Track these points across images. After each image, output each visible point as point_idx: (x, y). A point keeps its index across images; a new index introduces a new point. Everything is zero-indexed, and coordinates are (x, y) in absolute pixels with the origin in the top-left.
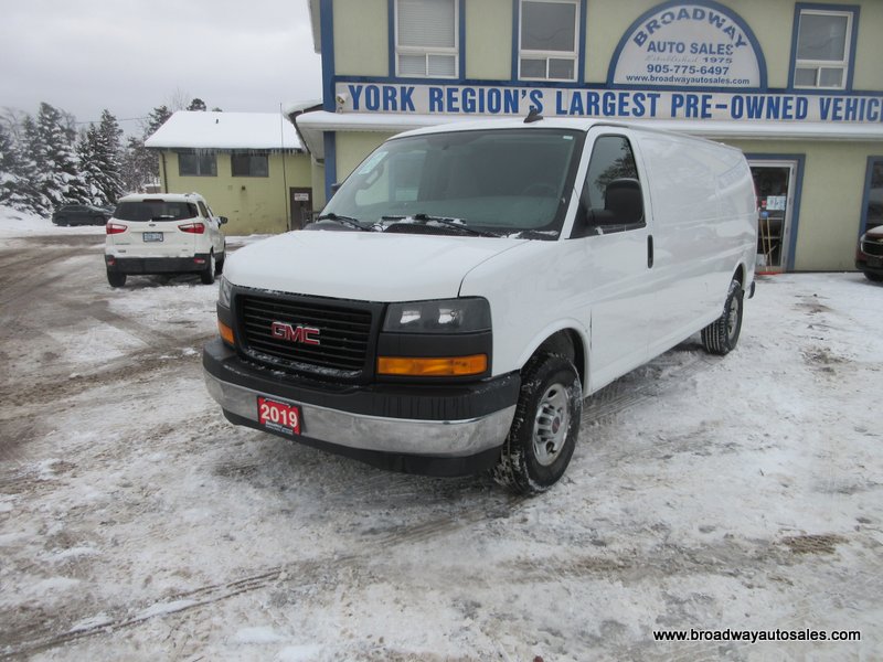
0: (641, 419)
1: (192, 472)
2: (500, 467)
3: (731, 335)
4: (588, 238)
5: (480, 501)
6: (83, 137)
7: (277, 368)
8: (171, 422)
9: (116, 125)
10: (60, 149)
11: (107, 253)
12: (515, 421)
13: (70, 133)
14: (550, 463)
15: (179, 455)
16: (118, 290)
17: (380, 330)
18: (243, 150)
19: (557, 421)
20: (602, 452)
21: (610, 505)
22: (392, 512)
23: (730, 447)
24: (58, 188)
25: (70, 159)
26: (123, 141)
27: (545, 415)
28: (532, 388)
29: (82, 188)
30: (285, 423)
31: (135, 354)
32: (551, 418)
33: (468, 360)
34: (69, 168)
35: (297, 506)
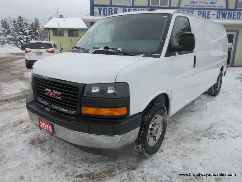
0: (188, 122)
1: (21, 142)
2: (134, 148)
3: (218, 89)
4: (172, 57)
5: (126, 160)
6: (30, 25)
7: (48, 107)
8: (24, 119)
9: (39, 22)
10: (23, 29)
11: (26, 59)
12: (140, 132)
13: (26, 24)
14: (154, 144)
15: (20, 134)
16: (29, 70)
17: (82, 95)
18: (71, 29)
19: (157, 129)
20: (174, 137)
21: (178, 164)
22: (90, 165)
23: (222, 135)
24: (23, 40)
25: (26, 32)
26: (41, 27)
27: (153, 127)
28: (147, 118)
29: (29, 40)
30: (48, 130)
31: (24, 92)
32: (155, 128)
33: (119, 109)
34: (26, 34)
35: (55, 160)
